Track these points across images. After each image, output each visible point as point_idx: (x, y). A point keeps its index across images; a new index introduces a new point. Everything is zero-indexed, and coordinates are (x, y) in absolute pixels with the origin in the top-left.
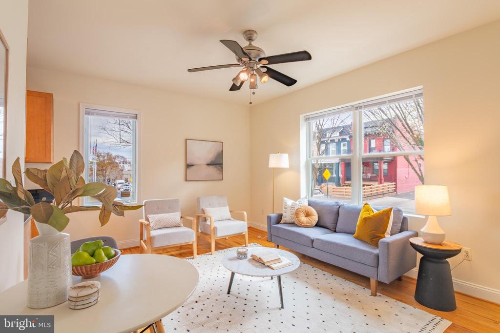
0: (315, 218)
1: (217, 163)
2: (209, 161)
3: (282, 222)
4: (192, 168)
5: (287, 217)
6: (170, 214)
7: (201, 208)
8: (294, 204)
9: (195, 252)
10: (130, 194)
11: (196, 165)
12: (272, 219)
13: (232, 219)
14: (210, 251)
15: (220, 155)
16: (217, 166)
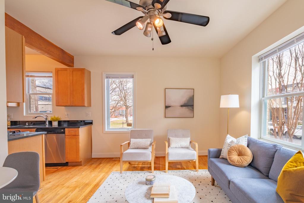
0: (248, 159)
1: (189, 105)
2: (182, 103)
3: (221, 157)
4: (169, 109)
5: (224, 154)
6: (143, 139)
7: (168, 137)
8: (232, 142)
9: (153, 168)
10: (132, 125)
11: (173, 106)
12: (211, 153)
13: (190, 147)
14: (165, 170)
15: (192, 99)
16: (189, 107)
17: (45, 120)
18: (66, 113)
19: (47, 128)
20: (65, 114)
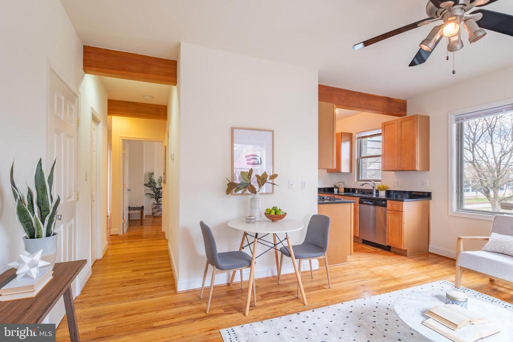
17: (372, 188)
18: (396, 180)
19: (374, 199)
20: (393, 182)
